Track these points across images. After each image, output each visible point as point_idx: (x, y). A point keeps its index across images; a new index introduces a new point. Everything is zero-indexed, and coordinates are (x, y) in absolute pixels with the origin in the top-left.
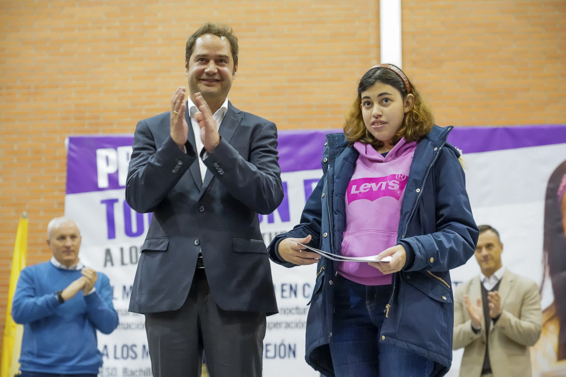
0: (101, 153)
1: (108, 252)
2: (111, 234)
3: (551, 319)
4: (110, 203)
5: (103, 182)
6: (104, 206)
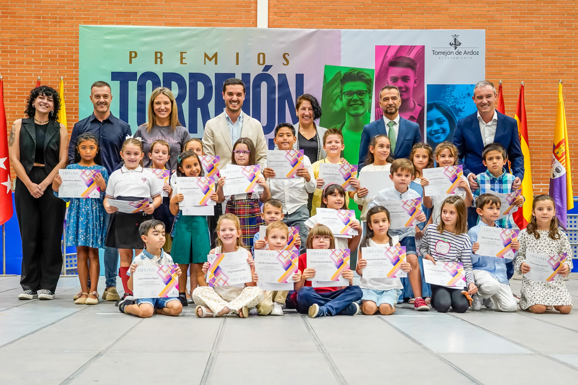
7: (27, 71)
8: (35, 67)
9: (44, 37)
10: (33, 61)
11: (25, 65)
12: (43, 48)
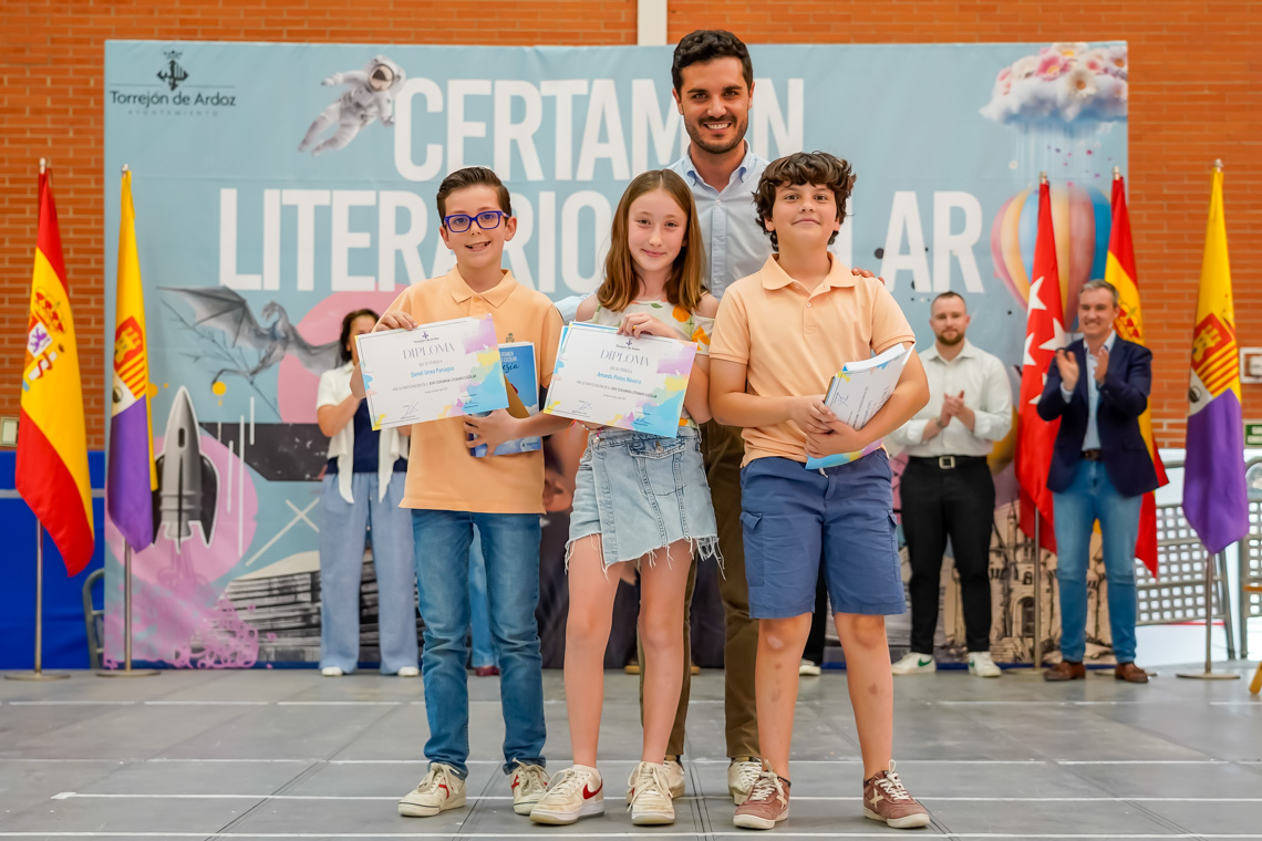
7: (33, 131)
8: (53, 121)
9: (78, 41)
10: (49, 104)
11: (28, 114)
12: (76, 72)
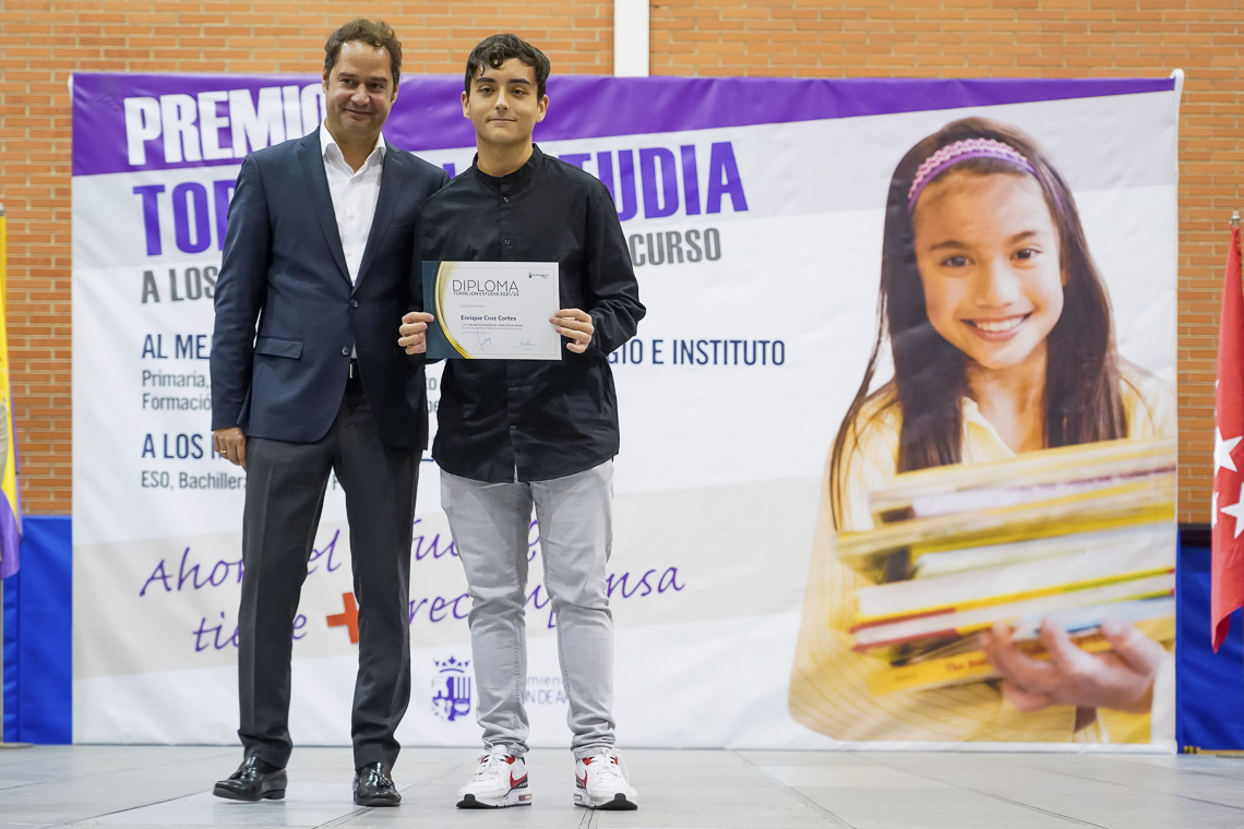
0: (132, 105)
1: (149, 277)
2: (154, 247)
3: (888, 405)
4: (151, 193)
5: (136, 156)
6: (139, 198)
